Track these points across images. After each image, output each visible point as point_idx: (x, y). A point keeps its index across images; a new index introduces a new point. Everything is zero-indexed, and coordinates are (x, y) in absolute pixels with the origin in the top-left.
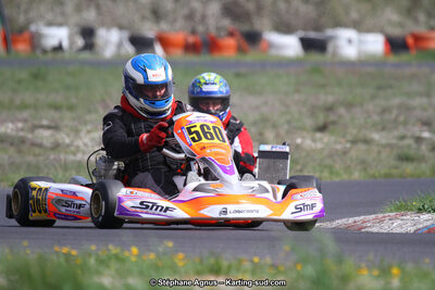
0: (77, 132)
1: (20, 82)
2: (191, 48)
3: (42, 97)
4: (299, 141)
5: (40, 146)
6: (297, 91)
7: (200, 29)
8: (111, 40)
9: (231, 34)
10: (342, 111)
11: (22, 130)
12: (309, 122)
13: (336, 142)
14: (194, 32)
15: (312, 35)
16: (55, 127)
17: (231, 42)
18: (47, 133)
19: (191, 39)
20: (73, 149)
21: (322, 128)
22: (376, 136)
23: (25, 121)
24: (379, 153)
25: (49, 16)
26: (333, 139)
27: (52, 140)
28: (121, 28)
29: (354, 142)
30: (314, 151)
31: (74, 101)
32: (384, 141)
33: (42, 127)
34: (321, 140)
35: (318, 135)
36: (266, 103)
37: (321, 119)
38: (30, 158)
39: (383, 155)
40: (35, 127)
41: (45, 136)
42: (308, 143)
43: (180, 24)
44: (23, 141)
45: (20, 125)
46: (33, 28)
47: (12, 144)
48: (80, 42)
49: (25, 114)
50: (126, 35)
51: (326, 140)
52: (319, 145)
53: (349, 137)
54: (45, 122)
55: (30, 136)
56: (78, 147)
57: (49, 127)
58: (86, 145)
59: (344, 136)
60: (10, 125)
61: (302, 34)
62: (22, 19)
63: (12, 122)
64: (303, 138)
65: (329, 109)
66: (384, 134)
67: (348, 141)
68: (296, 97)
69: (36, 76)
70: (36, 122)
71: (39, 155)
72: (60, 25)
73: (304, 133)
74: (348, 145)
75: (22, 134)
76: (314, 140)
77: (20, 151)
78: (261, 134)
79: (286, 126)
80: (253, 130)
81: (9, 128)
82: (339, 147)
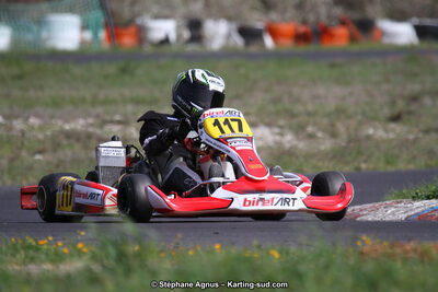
1: (106, 77)
2: (301, 38)
3: (127, 92)
4: (371, 131)
6: (387, 81)
7: (311, 18)
8: (219, 32)
9: (343, 23)
10: (427, 101)
11: (92, 125)
12: (387, 112)
13: (408, 132)
14: (304, 22)
15: (428, 22)
16: (124, 123)
17: (342, 31)
18: (116, 128)
19: (302, 29)
21: (396, 118)
23: (98, 116)
25: (155, 9)
26: (405, 129)
28: (229, 19)
29: (427, 131)
30: (384, 141)
33: (112, 122)
34: (393, 130)
35: (392, 125)
36: (351, 94)
37: (401, 105)
40: (104, 123)
41: (114, 131)
42: (380, 133)
43: (290, 13)
44: (89, 136)
45: (91, 121)
46: (139, 21)
47: (78, 140)
48: (186, 34)
49: (99, 110)
50: (234, 26)
51: (398, 130)
52: (391, 136)
53: (423, 127)
54: (118, 118)
55: (98, 131)
57: (119, 122)
59: (417, 126)
60: (81, 122)
61: (416, 21)
62: (126, 13)
63: (85, 118)
64: (375, 128)
65: (414, 98)
67: (421, 131)
68: (385, 87)
69: (124, 71)
70: (108, 118)
72: (166, 17)
73: (376, 123)
74: (421, 135)
75: (91, 130)
76: (386, 131)
77: (86, 147)
78: (333, 125)
79: (359, 117)
80: (325, 121)
81: (79, 124)
82: (411, 137)
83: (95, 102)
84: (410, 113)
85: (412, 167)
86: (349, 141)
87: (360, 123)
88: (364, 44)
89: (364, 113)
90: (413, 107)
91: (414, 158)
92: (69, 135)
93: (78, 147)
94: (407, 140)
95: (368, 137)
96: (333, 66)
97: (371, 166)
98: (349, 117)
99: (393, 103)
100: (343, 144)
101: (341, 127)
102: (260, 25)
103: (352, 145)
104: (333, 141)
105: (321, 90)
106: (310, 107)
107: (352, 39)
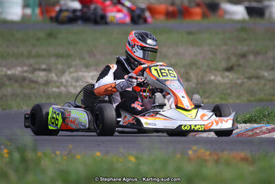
0: (63, 72)
1: (38, 39)
2: (171, 15)
3: (51, 50)
4: (212, 78)
5: (36, 82)
6: (225, 44)
7: (177, 1)
9: (198, 5)
10: (251, 58)
11: (26, 71)
12: (224, 64)
13: (238, 78)
14: (173, 4)
15: (254, 4)
16: (48, 70)
17: (198, 10)
18: (42, 74)
19: (171, 9)
20: (58, 84)
21: (230, 69)
22: (266, 74)
23: (30, 65)
24: (265, 85)
26: (236, 76)
27: (45, 78)
29: (249, 78)
30: (221, 84)
31: (72, 52)
32: (271, 77)
33: (40, 70)
34: (228, 77)
35: (227, 74)
36: (201, 52)
37: (234, 60)
38: (26, 91)
39: (267, 87)
40: (35, 70)
41: (41, 76)
42: (219, 79)
44: (24, 79)
45: (25, 68)
47: (16, 81)
49: (32, 61)
51: (231, 77)
52: (226, 80)
53: (247, 75)
54: (44, 67)
55: (30, 76)
56: (62, 82)
57: (44, 70)
58: (67, 81)
59: (243, 74)
60: (19, 69)
61: (247, 4)
63: (21, 67)
64: (216, 76)
65: (243, 56)
66: (271, 72)
67: (245, 77)
68: (224, 48)
70: (37, 66)
71: (35, 88)
73: (218, 73)
74: (246, 80)
75: (25, 74)
76: (223, 77)
77: (21, 86)
78: (187, 73)
79: (205, 68)
80: (182, 70)
81: (17, 71)
82: (239, 81)
83: (29, 56)
84: (239, 65)
85: (238, 101)
86: (197, 84)
87: (206, 72)
88: (212, 20)
89: (208, 65)
90: (242, 62)
91: (241, 95)
92: (10, 78)
93: (16, 86)
94: (236, 83)
95: (211, 81)
96: (189, 33)
97: (211, 101)
98: (199, 68)
99: (229, 59)
100: (194, 86)
101: (192, 75)
102: (143, 6)
103: (199, 86)
104: (186, 83)
105: (181, 50)
106: (173, 61)
107: (204, 16)
